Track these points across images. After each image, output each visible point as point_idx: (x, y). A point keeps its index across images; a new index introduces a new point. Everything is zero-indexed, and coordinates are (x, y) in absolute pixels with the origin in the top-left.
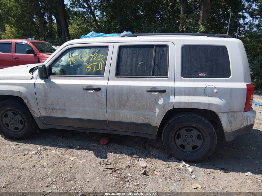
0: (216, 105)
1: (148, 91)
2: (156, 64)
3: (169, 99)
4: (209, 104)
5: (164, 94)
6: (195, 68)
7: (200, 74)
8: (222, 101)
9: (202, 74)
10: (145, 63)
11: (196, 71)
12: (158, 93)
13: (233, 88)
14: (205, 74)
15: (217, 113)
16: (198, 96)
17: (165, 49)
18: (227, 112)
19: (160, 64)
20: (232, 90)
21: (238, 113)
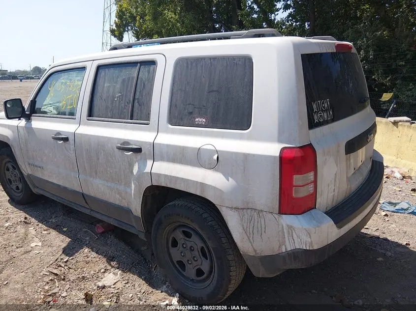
0: (215, 188)
1: (119, 148)
2: (137, 97)
3: (145, 166)
4: (203, 185)
5: (139, 156)
6: (191, 105)
7: (197, 120)
8: (228, 180)
9: (200, 120)
10: (123, 95)
11: (191, 113)
12: (131, 153)
13: (249, 154)
14: (204, 120)
15: (218, 207)
16: (188, 165)
17: (152, 67)
18: (237, 209)
19: (142, 97)
20: (247, 158)
21: (264, 213)
